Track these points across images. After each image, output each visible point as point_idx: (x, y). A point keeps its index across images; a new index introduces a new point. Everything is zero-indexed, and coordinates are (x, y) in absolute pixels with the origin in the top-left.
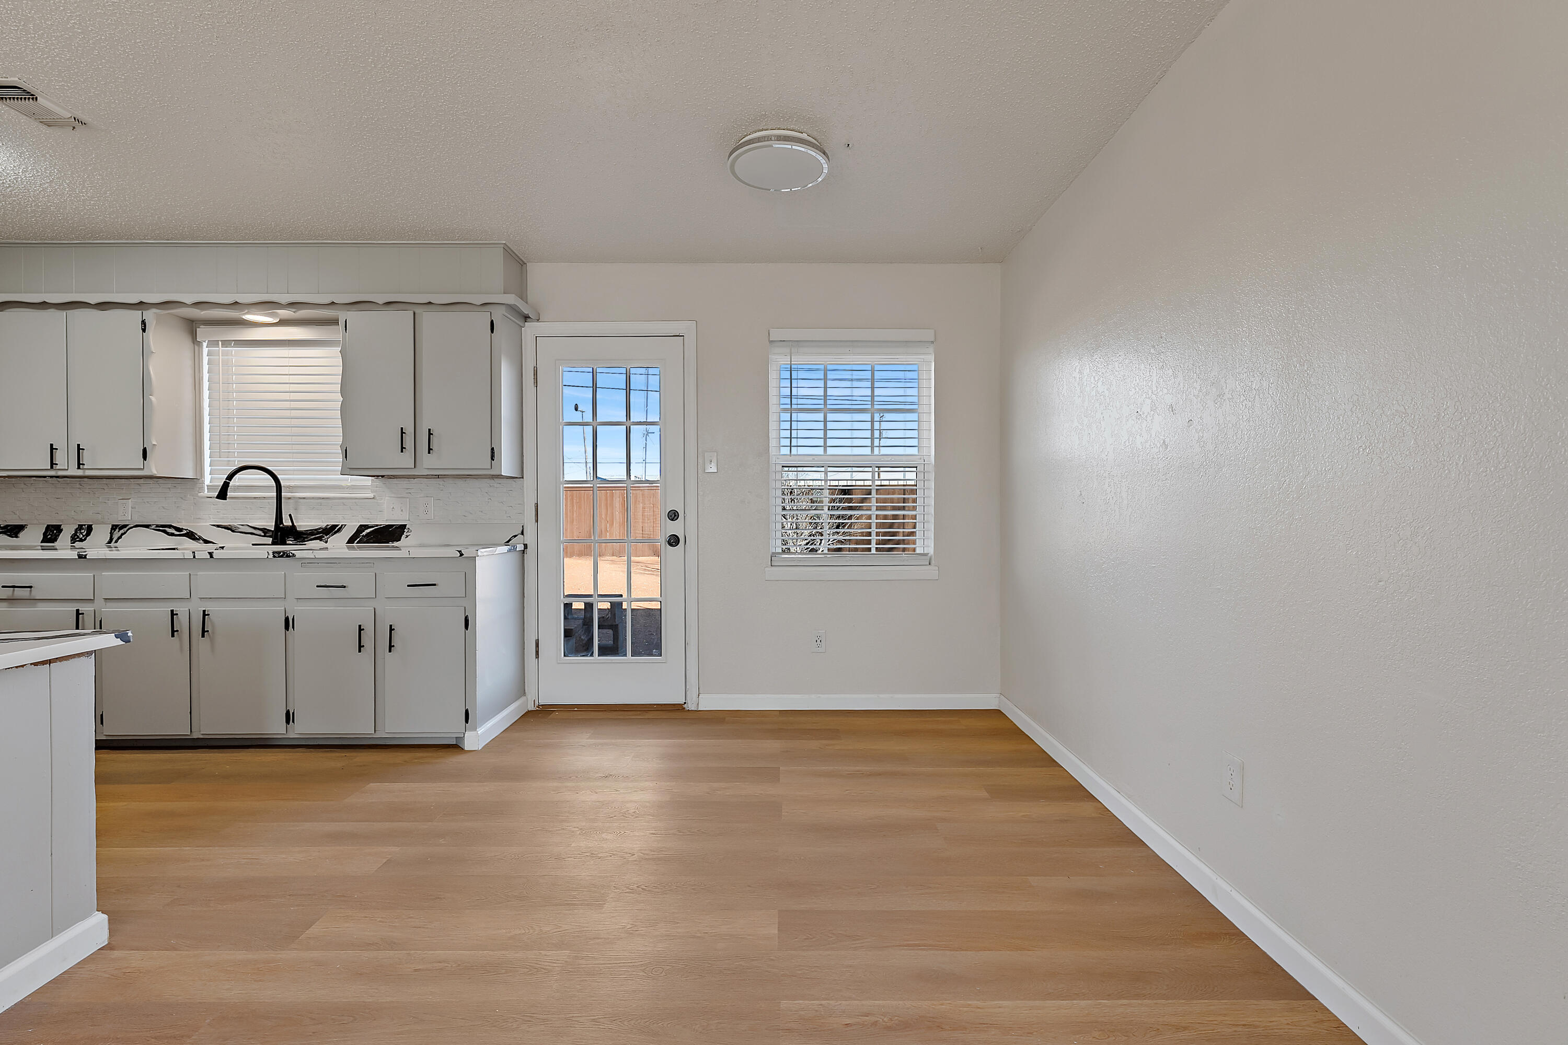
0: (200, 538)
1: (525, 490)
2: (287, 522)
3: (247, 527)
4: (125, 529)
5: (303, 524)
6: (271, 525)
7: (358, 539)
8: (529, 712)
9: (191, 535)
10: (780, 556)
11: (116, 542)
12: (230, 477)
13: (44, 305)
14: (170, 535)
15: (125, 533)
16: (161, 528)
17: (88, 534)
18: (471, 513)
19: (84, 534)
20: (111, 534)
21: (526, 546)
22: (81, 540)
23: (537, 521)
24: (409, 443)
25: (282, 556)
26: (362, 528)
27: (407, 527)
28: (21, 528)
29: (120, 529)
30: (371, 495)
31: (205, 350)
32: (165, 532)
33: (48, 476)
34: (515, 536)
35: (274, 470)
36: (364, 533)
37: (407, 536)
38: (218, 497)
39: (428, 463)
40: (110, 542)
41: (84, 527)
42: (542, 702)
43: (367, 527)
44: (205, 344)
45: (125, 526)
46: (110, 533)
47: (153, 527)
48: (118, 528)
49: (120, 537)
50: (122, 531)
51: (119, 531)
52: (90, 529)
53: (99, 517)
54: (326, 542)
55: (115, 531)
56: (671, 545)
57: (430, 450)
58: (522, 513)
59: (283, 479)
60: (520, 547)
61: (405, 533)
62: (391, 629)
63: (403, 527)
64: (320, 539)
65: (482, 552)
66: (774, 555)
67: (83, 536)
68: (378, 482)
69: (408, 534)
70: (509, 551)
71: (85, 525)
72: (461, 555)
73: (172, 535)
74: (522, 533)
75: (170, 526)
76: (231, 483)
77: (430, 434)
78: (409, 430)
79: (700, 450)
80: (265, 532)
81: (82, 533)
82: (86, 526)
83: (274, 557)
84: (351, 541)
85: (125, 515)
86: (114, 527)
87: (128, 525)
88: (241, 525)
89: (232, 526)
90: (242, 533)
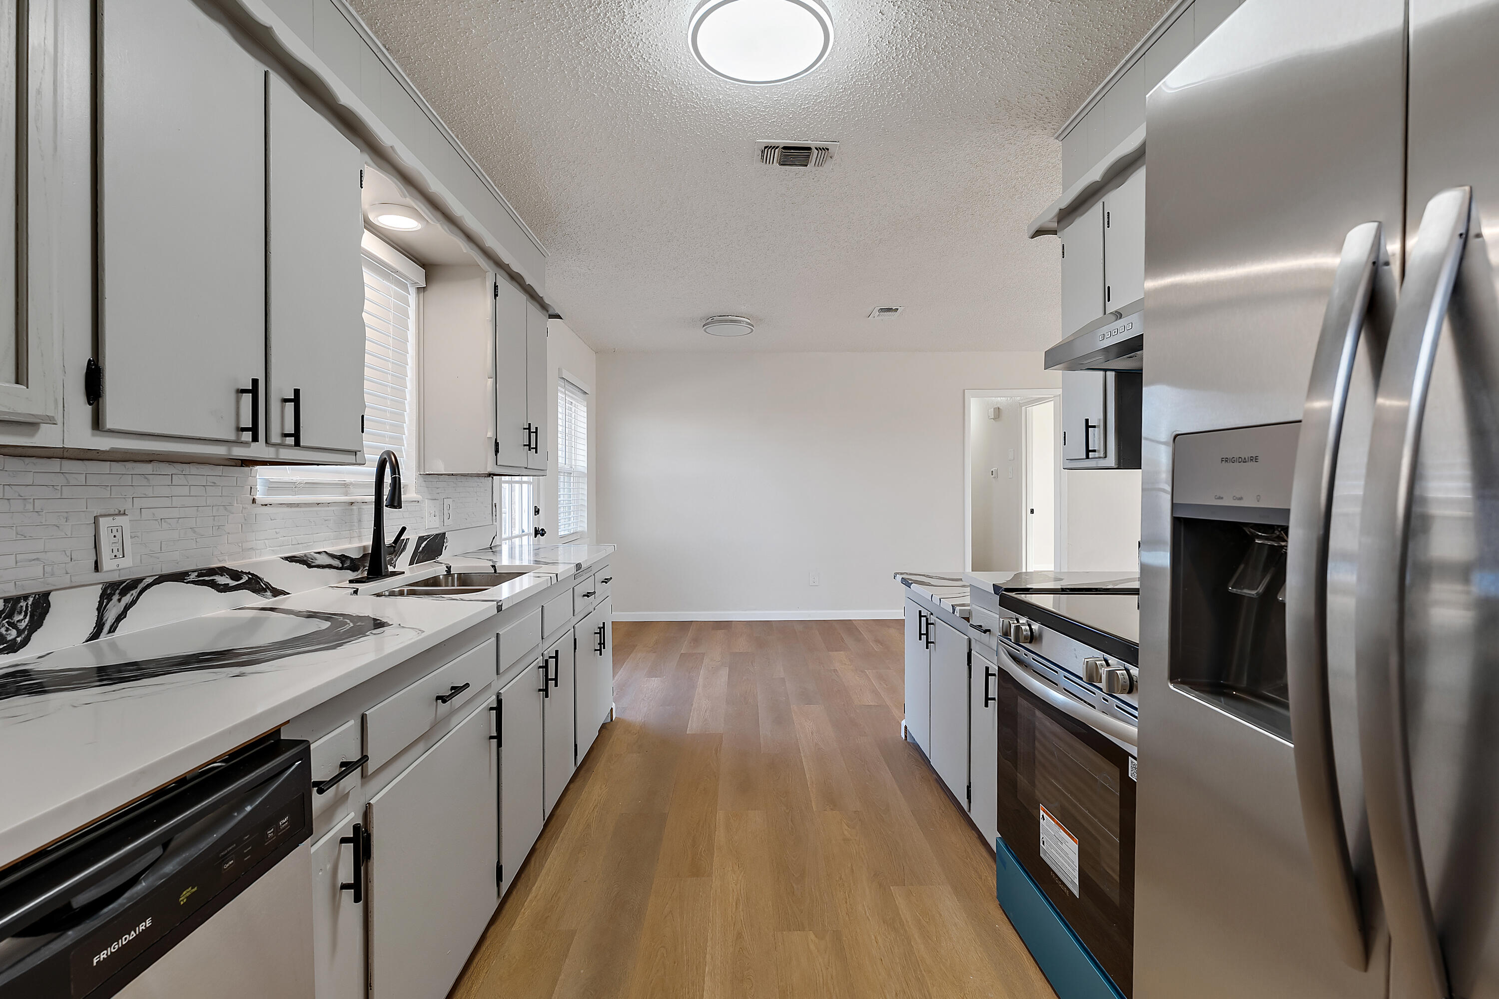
3: (324, 556)
4: (135, 592)
11: (112, 630)
14: (220, 591)
15: (133, 603)
16: (207, 578)
17: (36, 623)
19: (22, 625)
29: (123, 593)
32: (213, 585)
40: (95, 636)
41: (23, 604)
45: (134, 584)
46: (98, 609)
47: (193, 576)
48: (119, 590)
49: (121, 615)
50: (127, 599)
51: (119, 600)
55: (110, 600)
67: (20, 633)
71: (26, 598)
73: (227, 589)
75: (222, 571)
81: (13, 625)
82: (31, 600)
85: (136, 552)
86: (109, 592)
87: (141, 580)
88: (319, 553)
89: (309, 556)
90: (318, 566)
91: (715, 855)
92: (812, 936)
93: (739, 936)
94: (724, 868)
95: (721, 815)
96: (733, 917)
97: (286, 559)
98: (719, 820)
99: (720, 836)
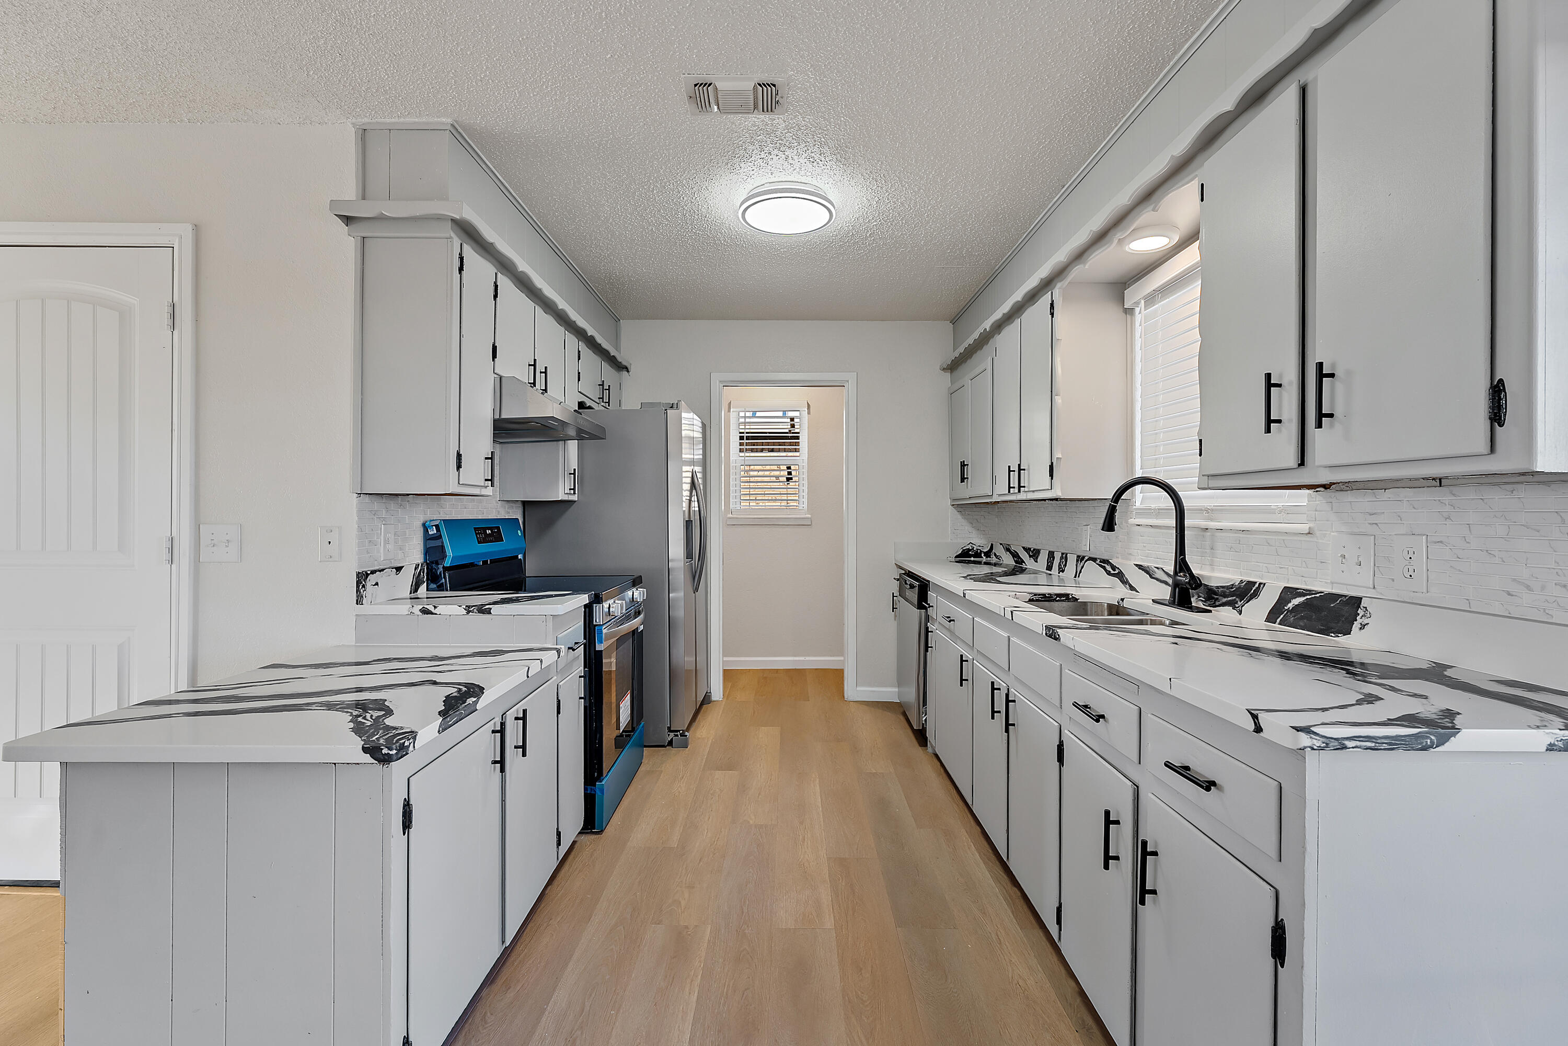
0: (1127, 581)
3: (1162, 572)
4: (1083, 561)
7: (1282, 616)
9: (1121, 577)
11: (1079, 576)
12: (1116, 497)
14: (1107, 573)
15: (1083, 566)
16: (1104, 565)
18: (1528, 588)
19: (1064, 564)
26: (1289, 593)
27: (1362, 605)
30: (1306, 527)
31: (1138, 318)
32: (1106, 569)
33: (1048, 500)
35: (1175, 484)
36: (1290, 606)
37: (1363, 627)
43: (1297, 592)
45: (1083, 557)
46: (1076, 565)
47: (1099, 561)
51: (1080, 563)
54: (1241, 612)
59: (1185, 499)
61: (1358, 618)
63: (1355, 602)
64: (1232, 604)
68: (1319, 498)
69: (1366, 621)
75: (1108, 562)
81: (1062, 563)
84: (1272, 616)
85: (1083, 545)
86: (1078, 558)
88: (1157, 568)
89: (1151, 568)
90: (1157, 579)
91: (827, 876)
92: (751, 822)
93: (801, 823)
94: (817, 864)
95: (829, 922)
96: (806, 832)
97: (1137, 565)
98: (830, 915)
99: (826, 896)
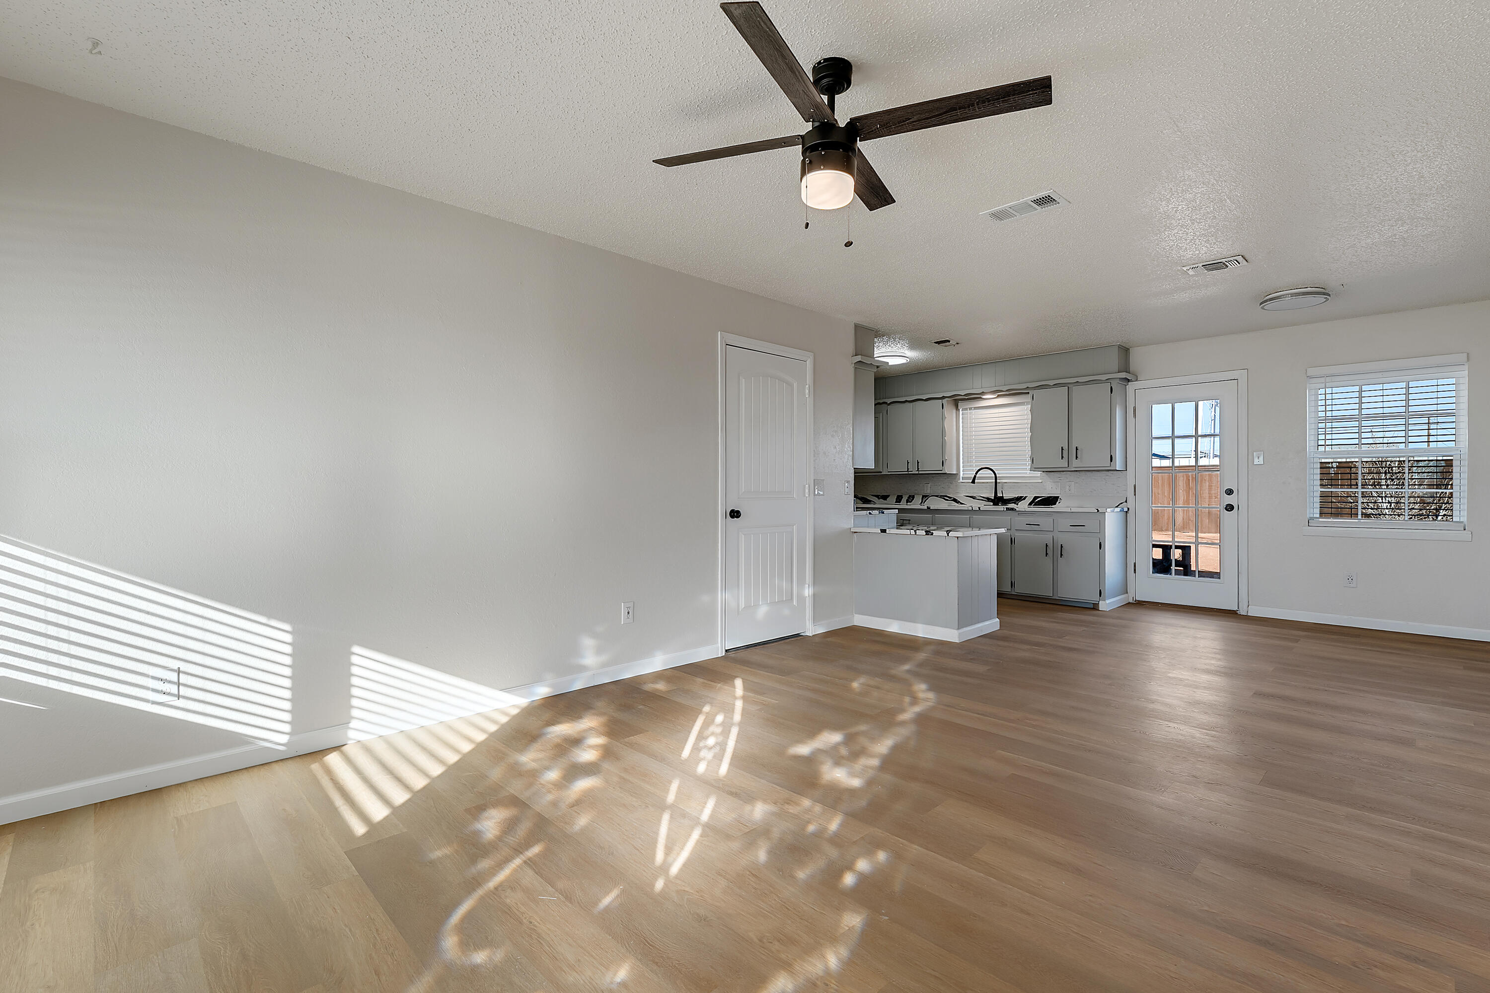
0: (959, 502)
1: (1128, 477)
2: (999, 495)
3: (982, 497)
4: (928, 497)
5: (1007, 496)
6: (992, 496)
7: (1034, 504)
8: (1129, 603)
9: (955, 500)
10: (1318, 520)
11: (924, 503)
12: (976, 473)
13: (906, 401)
15: (927, 499)
16: (942, 497)
17: (913, 499)
18: (1095, 490)
20: (922, 499)
21: (1128, 509)
22: (910, 502)
23: (1135, 495)
24: (1065, 455)
25: (1010, 510)
26: (1036, 498)
27: (1060, 497)
28: (888, 496)
30: (1041, 481)
31: (961, 412)
32: (944, 499)
34: (1122, 503)
35: (995, 469)
36: (1037, 501)
37: (1059, 502)
38: (972, 483)
39: (1075, 464)
40: (921, 503)
41: (911, 496)
42: (1137, 599)
43: (1039, 497)
44: (961, 410)
45: (928, 495)
47: (939, 496)
48: (925, 497)
49: (925, 501)
52: (913, 497)
53: (916, 492)
54: (1017, 505)
56: (1227, 510)
57: (1077, 457)
58: (1126, 490)
59: (998, 473)
60: (1126, 510)
61: (1058, 500)
62: (1062, 547)
63: (1058, 497)
64: (1015, 503)
65: (1109, 510)
66: (1312, 518)
68: (1044, 474)
70: (1121, 511)
72: (1098, 511)
73: (947, 500)
74: (1126, 502)
75: (947, 496)
76: (977, 476)
77: (1077, 449)
78: (1066, 448)
79: (1250, 451)
80: (989, 499)
81: (910, 499)
83: (1007, 510)
84: (1030, 504)
85: (928, 491)
86: (923, 497)
